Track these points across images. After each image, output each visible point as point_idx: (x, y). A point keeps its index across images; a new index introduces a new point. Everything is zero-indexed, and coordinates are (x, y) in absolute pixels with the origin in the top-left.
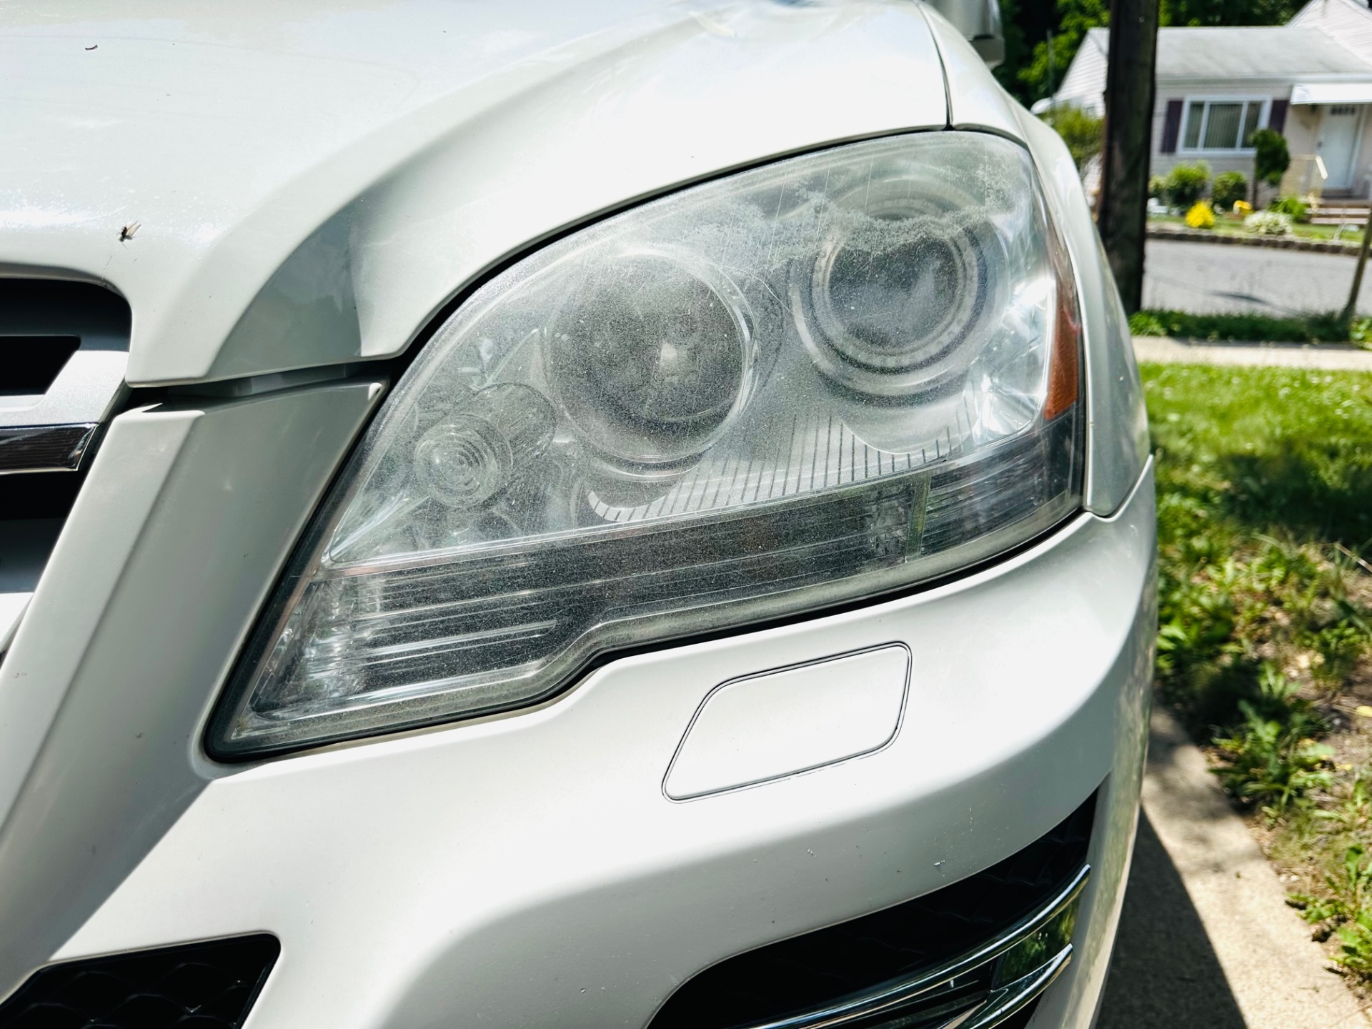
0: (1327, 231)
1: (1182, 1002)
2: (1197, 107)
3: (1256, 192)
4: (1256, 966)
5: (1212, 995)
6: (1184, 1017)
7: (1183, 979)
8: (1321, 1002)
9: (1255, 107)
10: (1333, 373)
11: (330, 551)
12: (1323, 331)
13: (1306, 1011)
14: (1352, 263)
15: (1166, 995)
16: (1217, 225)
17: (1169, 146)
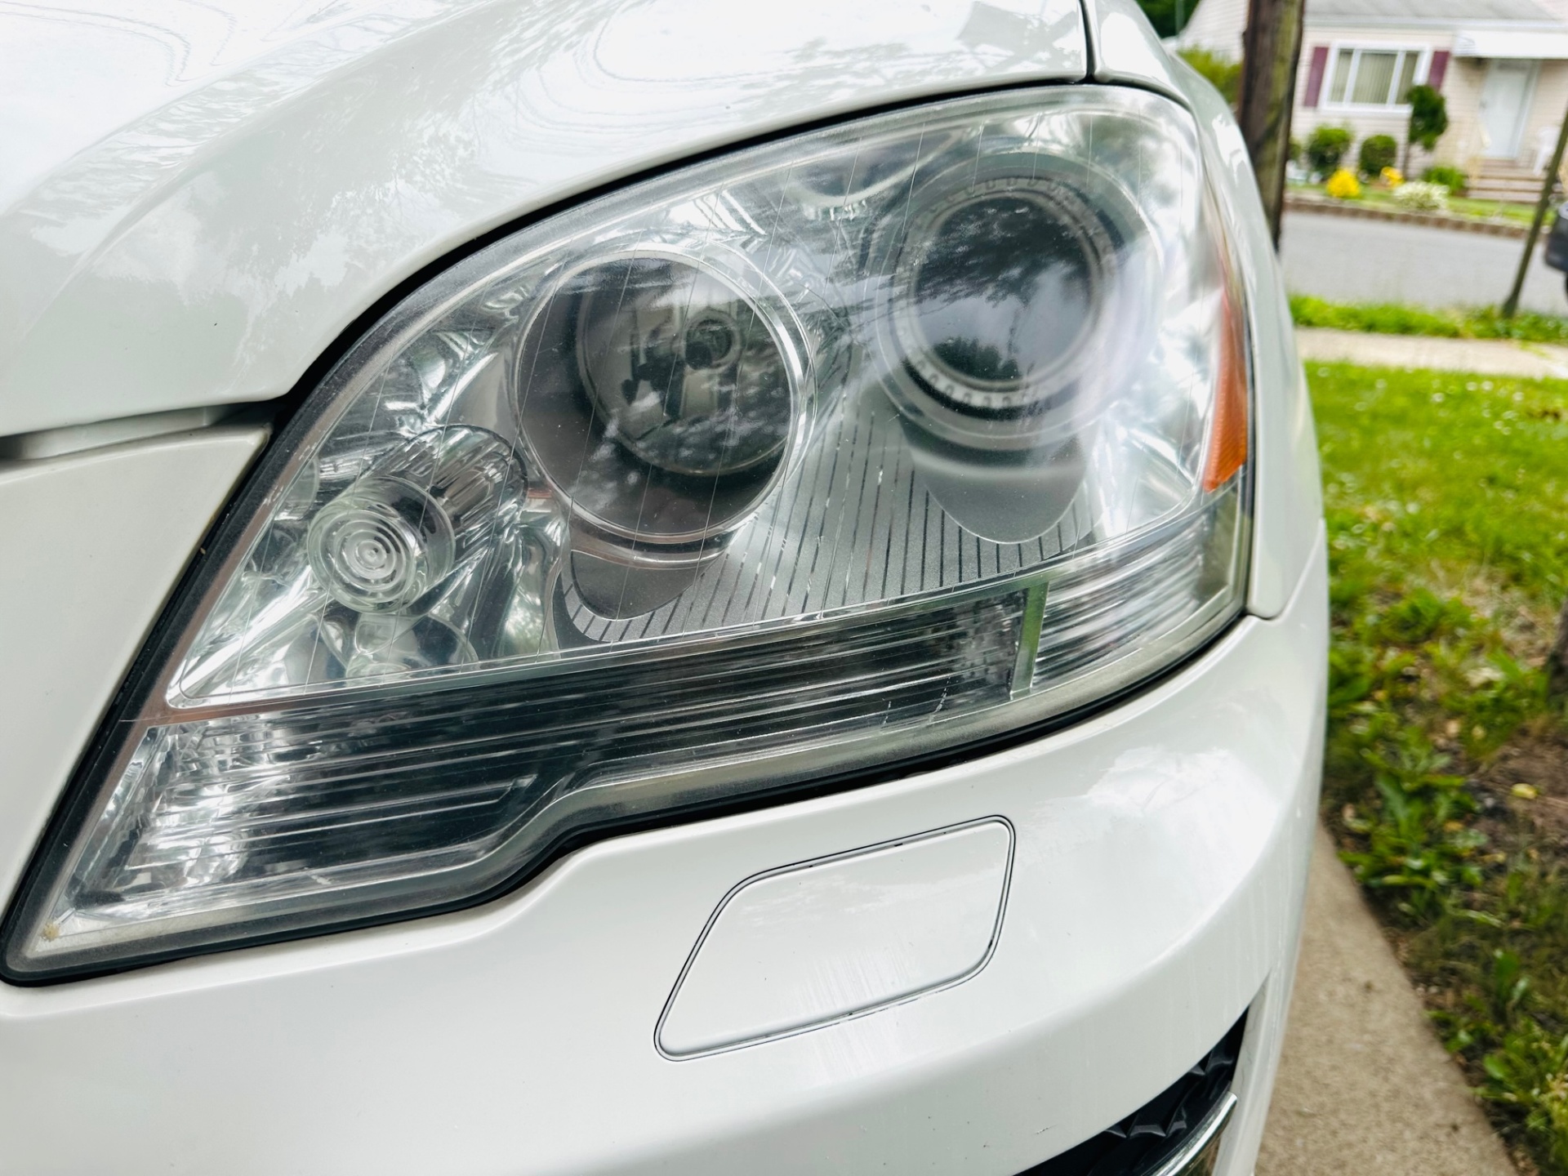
0: (1488, 207)
1: (1299, 1142)
2: (1346, 53)
3: (1407, 157)
4: (1387, 1099)
5: (1334, 1133)
6: (1301, 1160)
7: (1300, 1114)
8: (1462, 1143)
9: (1412, 57)
10: (1492, 378)
11: (180, 680)
12: (1480, 327)
13: (1444, 1154)
14: (1517, 247)
15: (1280, 1133)
16: (1361, 197)
17: (1312, 100)
